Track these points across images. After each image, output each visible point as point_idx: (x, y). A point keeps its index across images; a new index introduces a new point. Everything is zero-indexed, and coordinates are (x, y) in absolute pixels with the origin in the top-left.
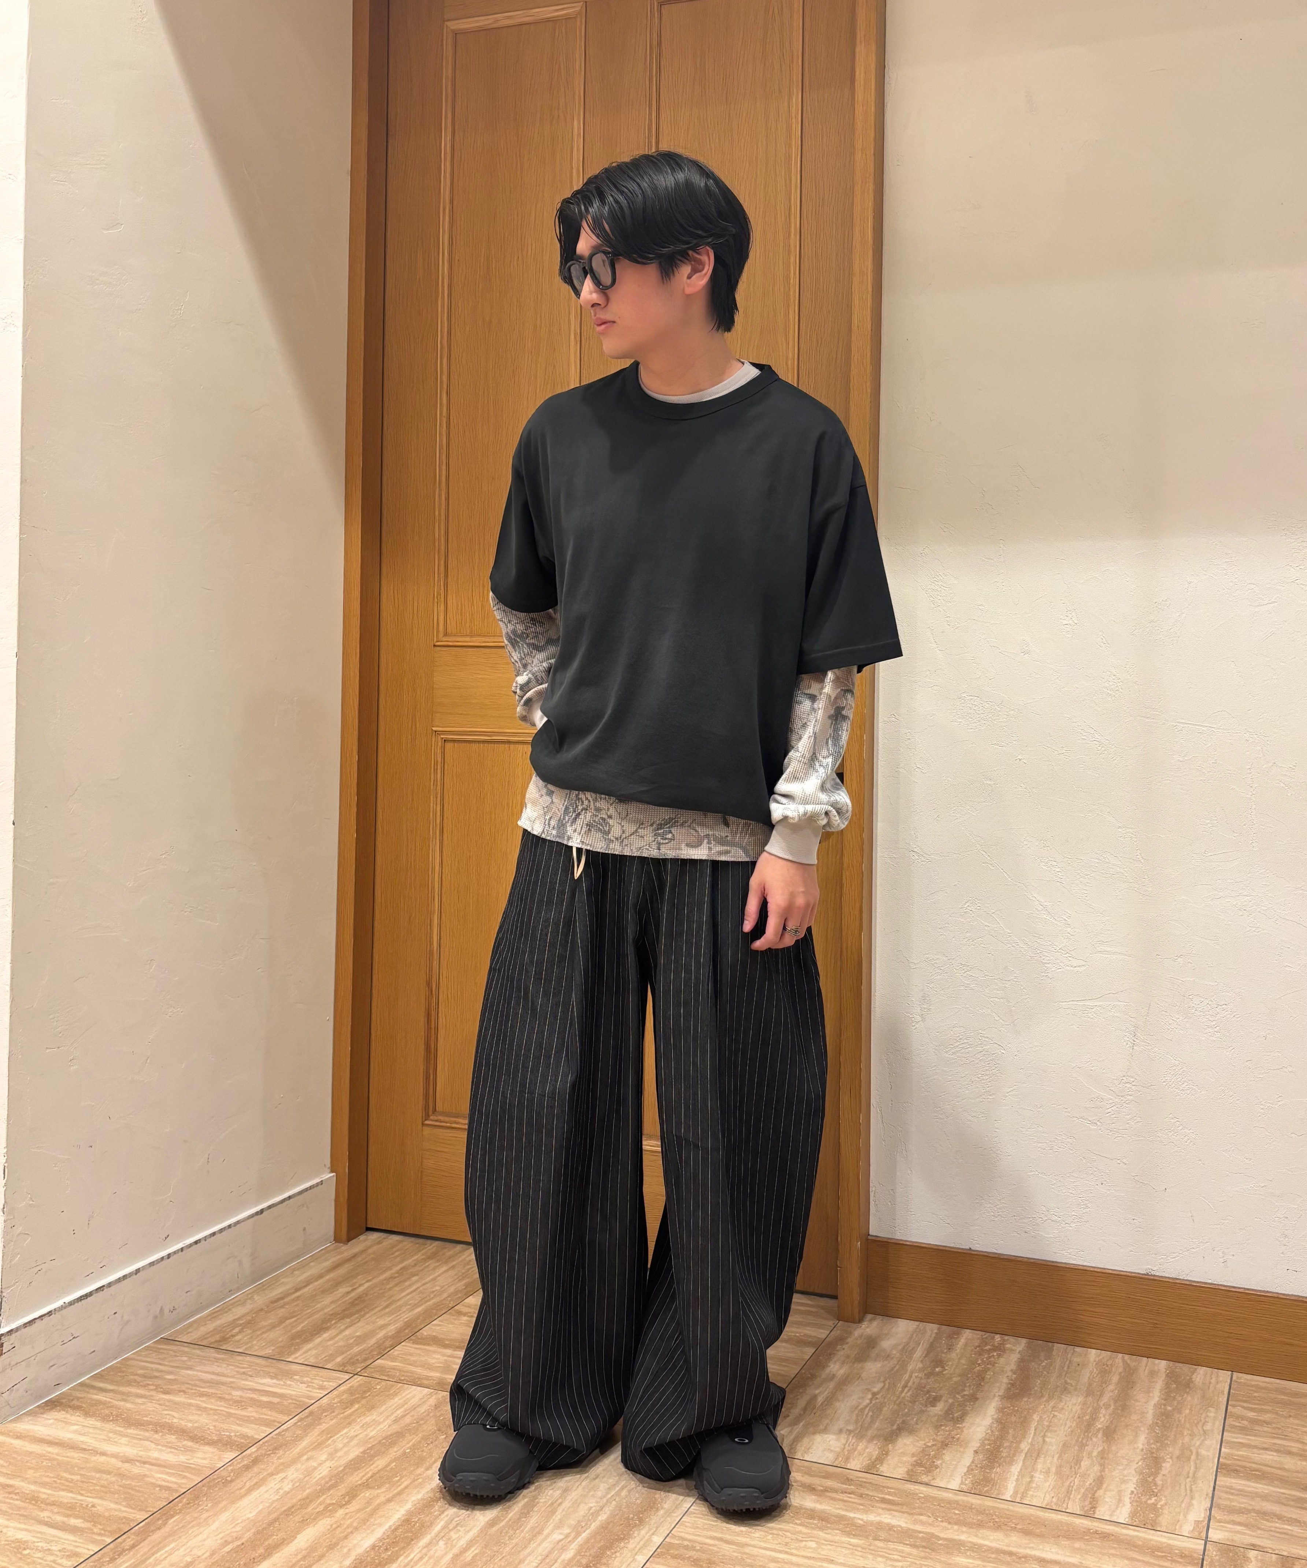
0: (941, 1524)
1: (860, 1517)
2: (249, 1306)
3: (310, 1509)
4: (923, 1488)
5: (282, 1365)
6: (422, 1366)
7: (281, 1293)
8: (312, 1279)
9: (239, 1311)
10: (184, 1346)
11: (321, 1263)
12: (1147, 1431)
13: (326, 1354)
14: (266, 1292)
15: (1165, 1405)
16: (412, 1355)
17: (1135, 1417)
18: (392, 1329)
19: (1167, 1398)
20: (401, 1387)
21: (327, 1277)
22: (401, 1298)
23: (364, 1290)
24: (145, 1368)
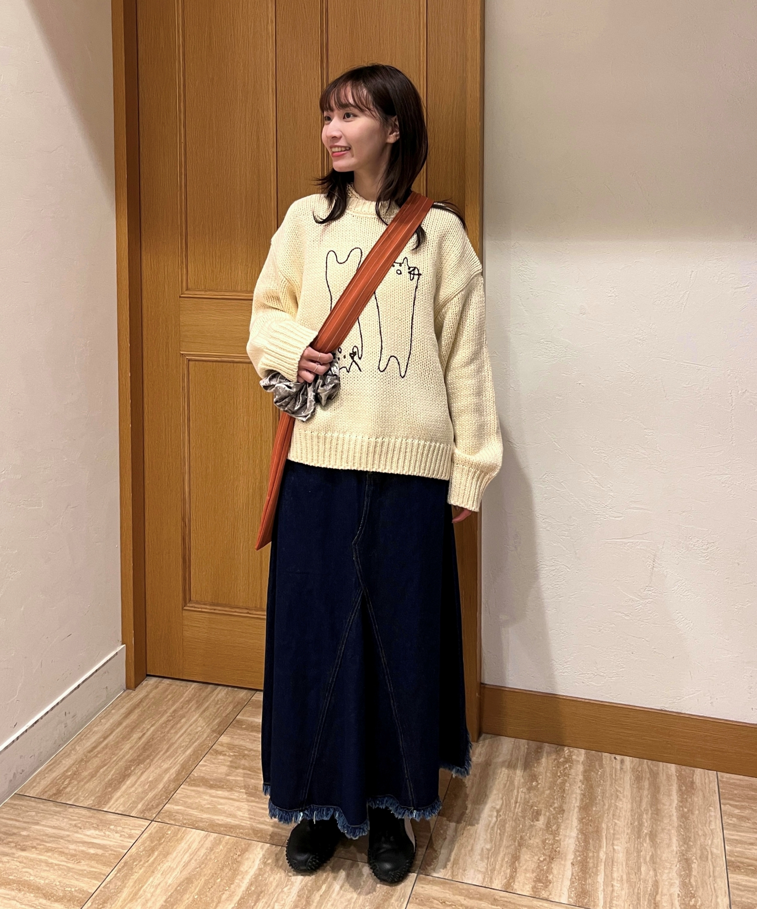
2: (73, 757)
4: (547, 905)
5: (101, 815)
6: (197, 808)
7: (95, 742)
8: (114, 726)
9: (67, 762)
10: (32, 801)
11: (119, 710)
12: (676, 834)
13: (130, 802)
14: (84, 741)
15: (682, 807)
16: (188, 797)
17: (666, 821)
18: (173, 771)
19: (683, 800)
20: (185, 830)
21: (124, 724)
22: (176, 741)
23: (150, 735)
24: (6, 825)
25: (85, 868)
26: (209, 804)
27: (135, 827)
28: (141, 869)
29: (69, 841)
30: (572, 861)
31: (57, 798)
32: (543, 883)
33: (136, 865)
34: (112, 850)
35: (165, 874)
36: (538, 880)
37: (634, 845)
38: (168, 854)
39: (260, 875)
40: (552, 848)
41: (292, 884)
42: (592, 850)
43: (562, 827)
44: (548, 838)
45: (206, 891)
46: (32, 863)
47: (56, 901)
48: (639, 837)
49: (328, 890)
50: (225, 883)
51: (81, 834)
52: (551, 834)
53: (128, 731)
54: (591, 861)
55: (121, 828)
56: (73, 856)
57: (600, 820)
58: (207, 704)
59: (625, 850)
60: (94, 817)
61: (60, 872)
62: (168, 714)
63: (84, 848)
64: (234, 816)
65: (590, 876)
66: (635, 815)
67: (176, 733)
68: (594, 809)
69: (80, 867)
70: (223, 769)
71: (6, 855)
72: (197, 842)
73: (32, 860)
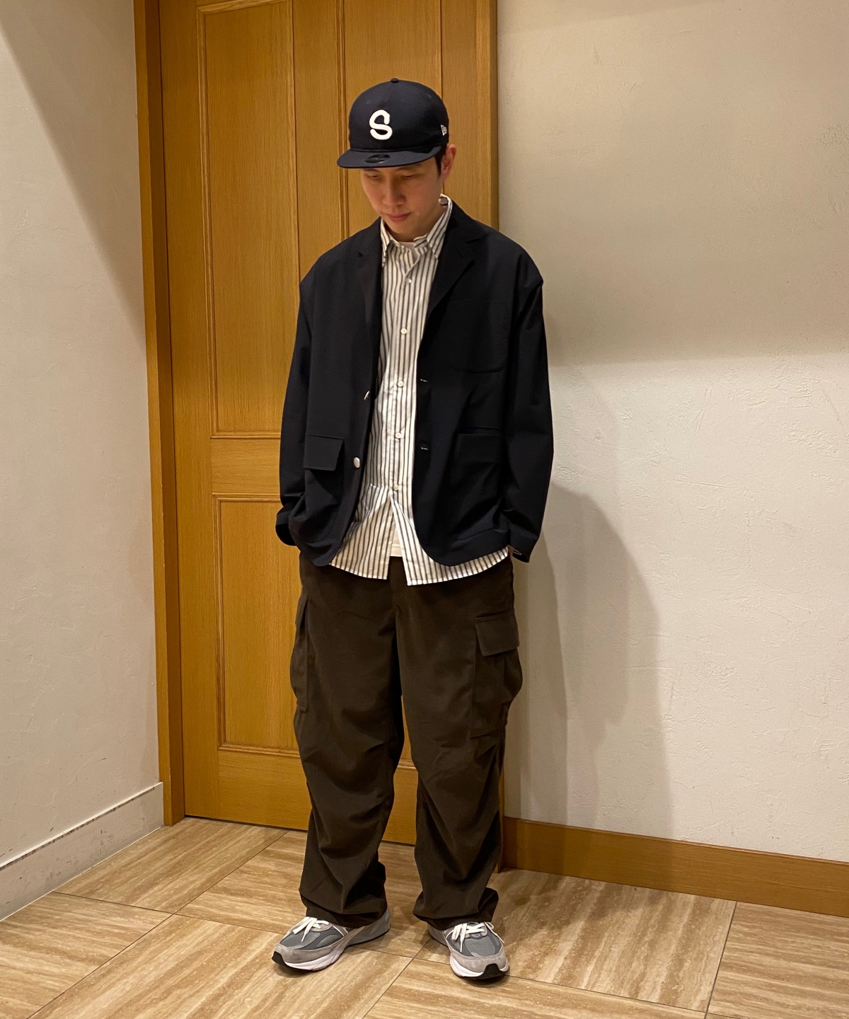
0: (540, 1006)
1: (488, 1002)
2: (108, 870)
3: (141, 1002)
4: (530, 983)
5: (128, 909)
6: (216, 908)
7: (129, 861)
8: (149, 851)
9: (102, 873)
10: (66, 897)
11: (154, 840)
12: (677, 942)
13: (156, 901)
14: (120, 859)
15: (690, 925)
16: (210, 900)
17: (670, 934)
18: (198, 883)
19: (693, 920)
20: (202, 921)
21: (158, 850)
22: (205, 862)
23: (181, 858)
24: (42, 912)
25: (108, 941)
26: (229, 906)
27: (157, 917)
28: (158, 944)
29: (96, 924)
30: (566, 956)
31: (90, 896)
32: (532, 969)
33: (154, 942)
34: (134, 931)
35: (179, 948)
36: (528, 967)
37: (632, 948)
38: (184, 935)
40: (549, 947)
42: (589, 950)
43: (564, 934)
44: (548, 941)
45: (214, 961)
47: (79, 961)
48: (639, 942)
50: (234, 957)
51: (108, 919)
52: (551, 938)
53: (161, 855)
54: (585, 957)
55: (144, 918)
56: (99, 934)
57: (603, 930)
58: (241, 837)
59: (622, 951)
60: (121, 910)
61: (85, 943)
62: (202, 844)
63: (109, 929)
64: (249, 914)
65: (580, 967)
66: (640, 928)
67: (206, 857)
68: (601, 923)
69: (103, 940)
70: (247, 883)
71: (39, 930)
72: (212, 929)
73: (61, 934)
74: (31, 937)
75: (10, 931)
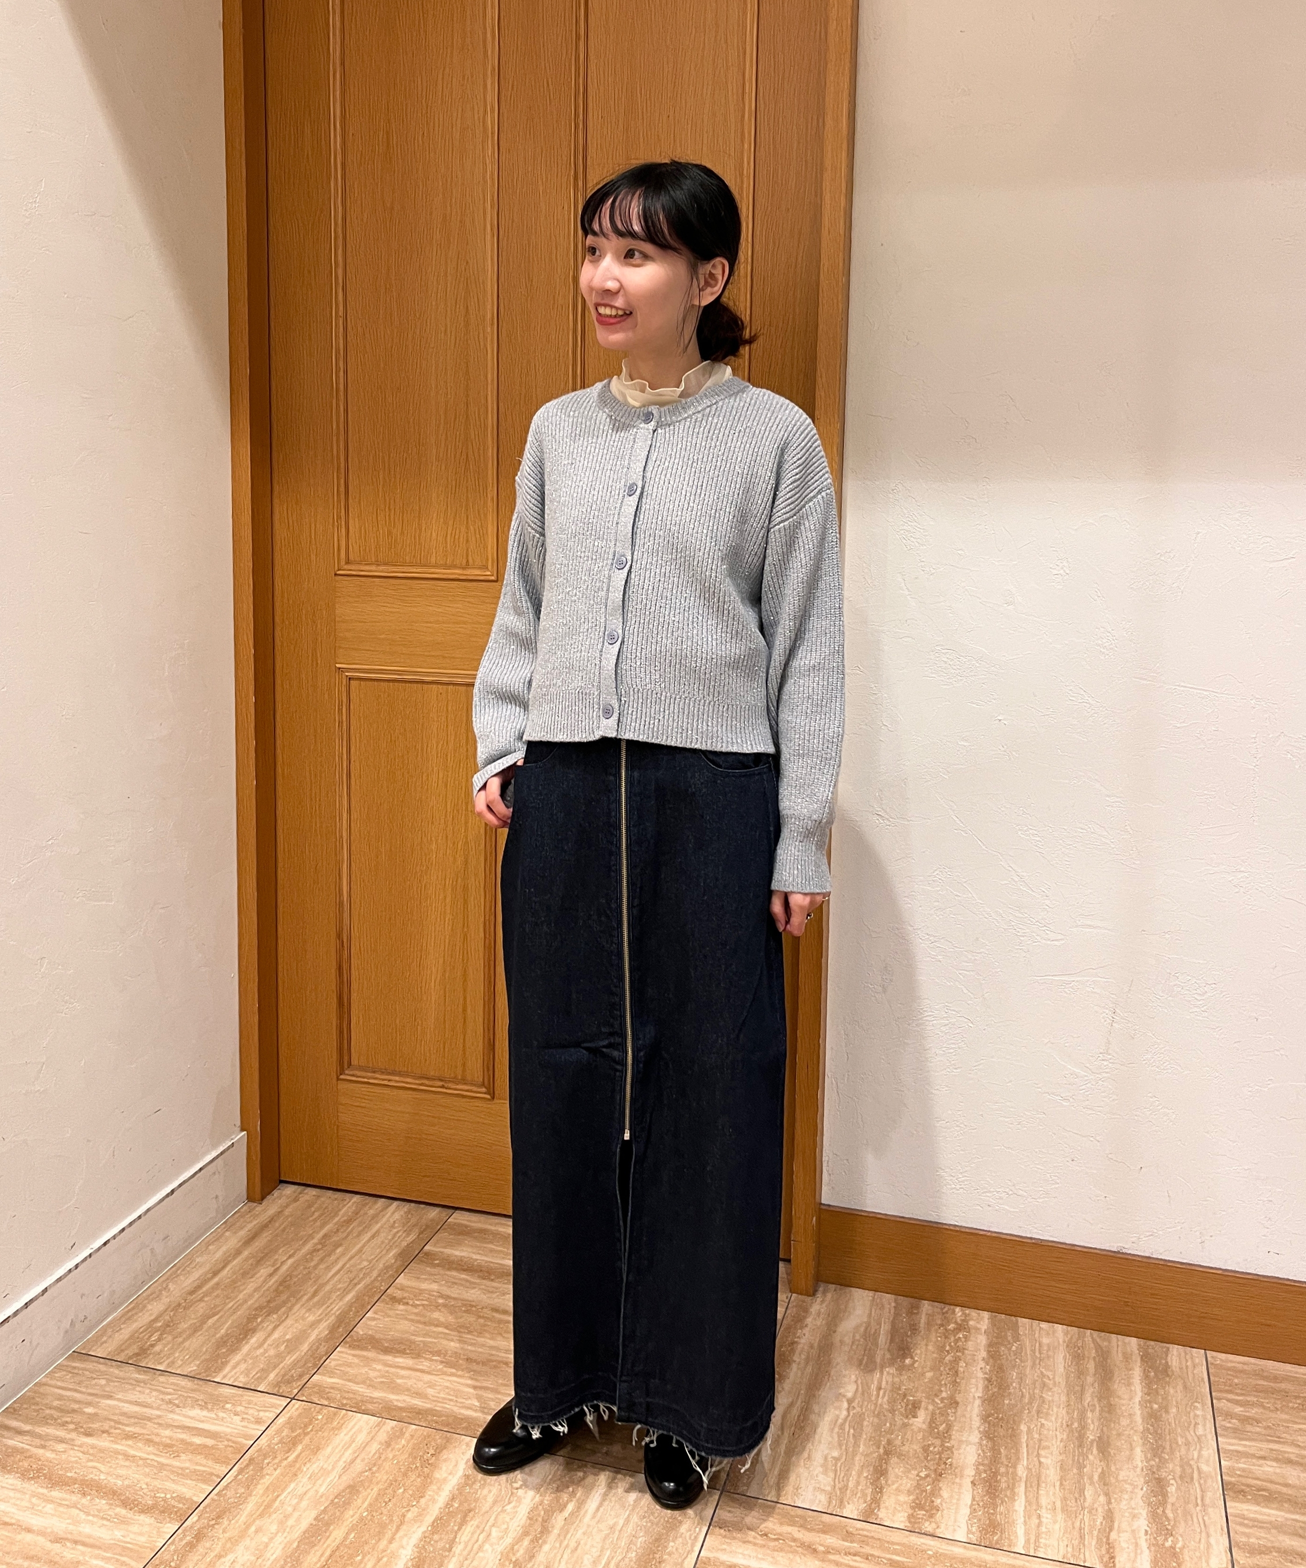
2: (165, 1300)
4: (929, 1542)
5: (210, 1388)
6: (364, 1382)
7: (198, 1279)
8: (229, 1256)
9: (155, 1308)
10: (100, 1363)
11: (235, 1233)
12: (1141, 1442)
13: (257, 1369)
14: (182, 1278)
15: (1150, 1402)
16: (349, 1365)
17: (1124, 1422)
18: (324, 1325)
19: (1150, 1391)
20: (344, 1415)
21: (246, 1253)
22: (329, 1281)
23: (287, 1271)
24: (60, 1398)
25: (187, 1465)
26: (383, 1377)
27: (265, 1408)
28: (275, 1469)
29: (161, 1425)
30: (972, 1479)
31: (140, 1360)
32: (926, 1511)
33: (268, 1464)
34: (228, 1440)
35: (313, 1478)
36: (918, 1505)
37: (1074, 1456)
38: (319, 1448)
39: (467, 1485)
40: (940, 1459)
41: (519, 1501)
42: (1006, 1463)
43: (955, 1428)
44: (933, 1444)
45: (381, 1507)
46: (102, 1455)
47: (142, 1511)
48: (1081, 1446)
49: (578, 1511)
50: (411, 1496)
51: (179, 1414)
52: (937, 1438)
53: (252, 1265)
54: (1004, 1479)
55: (243, 1409)
57: (1016, 1418)
58: (379, 1225)
59: (1059, 1464)
60: (199, 1391)
61: (147, 1470)
62: (315, 1241)
63: (183, 1436)
64: (424, 1396)
65: (1002, 1502)
66: (1074, 1413)
67: (328, 1268)
68: (1007, 1402)
69: (178, 1464)
70: (404, 1325)
71: (62, 1441)
72: (365, 1432)
73: (102, 1450)
74: (49, 1455)
75: (11, 1442)
